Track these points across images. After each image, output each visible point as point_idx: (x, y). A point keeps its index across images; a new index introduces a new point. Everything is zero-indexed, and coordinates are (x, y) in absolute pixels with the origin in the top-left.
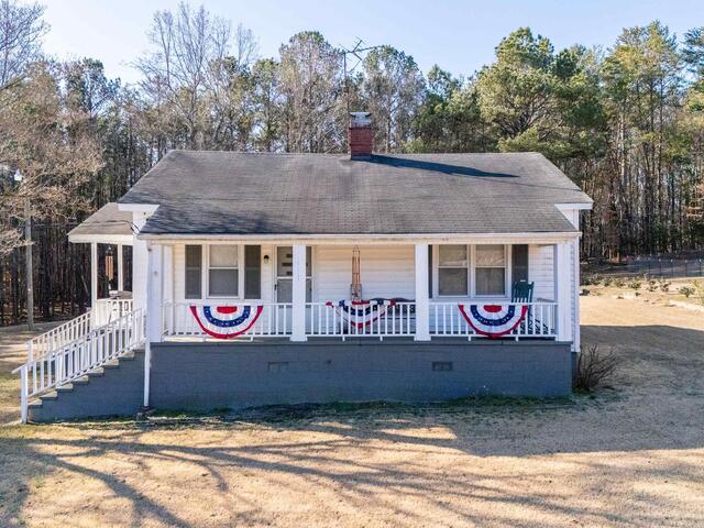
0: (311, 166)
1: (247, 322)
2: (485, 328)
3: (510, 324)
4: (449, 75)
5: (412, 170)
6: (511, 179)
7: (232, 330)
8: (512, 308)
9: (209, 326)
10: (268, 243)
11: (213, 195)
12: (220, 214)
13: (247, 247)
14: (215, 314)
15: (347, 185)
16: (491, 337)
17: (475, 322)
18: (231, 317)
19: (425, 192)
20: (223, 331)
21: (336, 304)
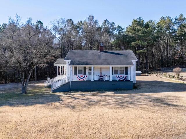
0: (93, 53)
1: (85, 78)
3: (124, 78)
4: (121, 27)
5: (110, 54)
6: (126, 56)
7: (82, 79)
8: (124, 76)
10: (87, 66)
11: (78, 58)
12: (80, 62)
13: (84, 67)
14: (80, 77)
15: (99, 57)
16: (121, 80)
17: (118, 78)
18: (82, 77)
19: (112, 58)
20: (81, 79)
21: (98, 75)
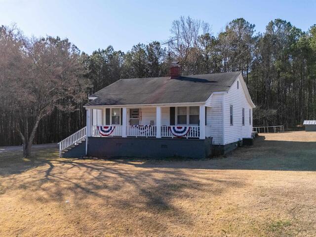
1: (111, 131)
2: (176, 134)
3: (185, 133)
8: (186, 128)
9: (102, 132)
14: (103, 128)
16: (179, 137)
17: (174, 132)
18: (107, 130)
20: (105, 134)
21: (134, 126)
